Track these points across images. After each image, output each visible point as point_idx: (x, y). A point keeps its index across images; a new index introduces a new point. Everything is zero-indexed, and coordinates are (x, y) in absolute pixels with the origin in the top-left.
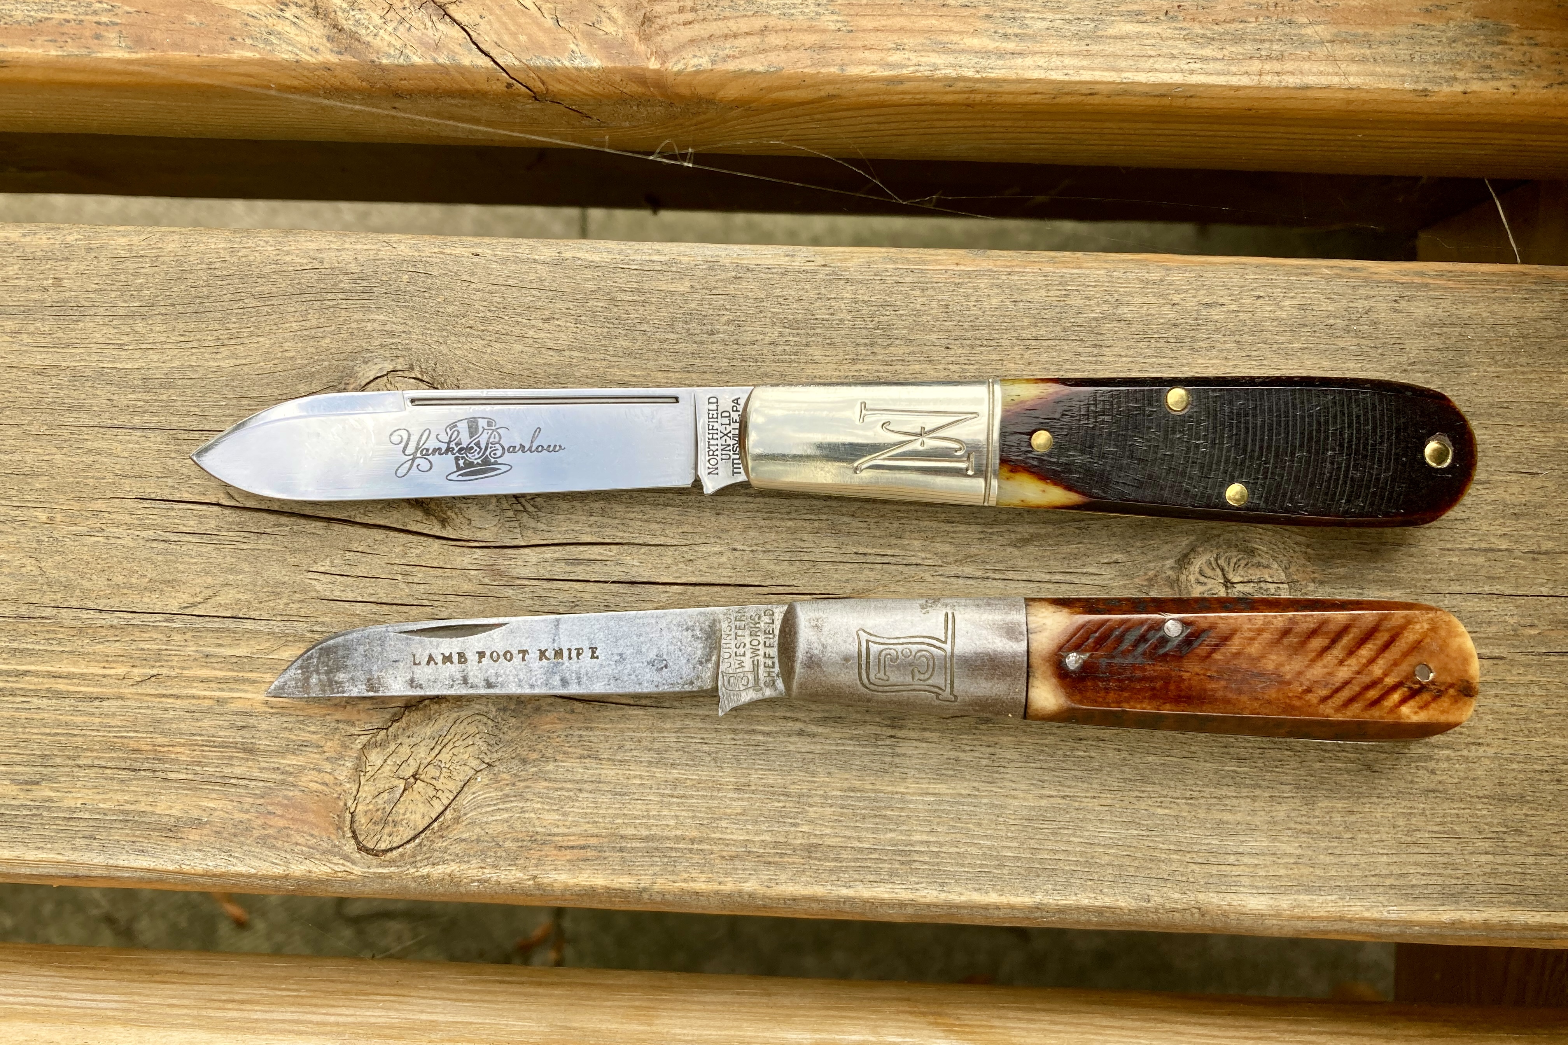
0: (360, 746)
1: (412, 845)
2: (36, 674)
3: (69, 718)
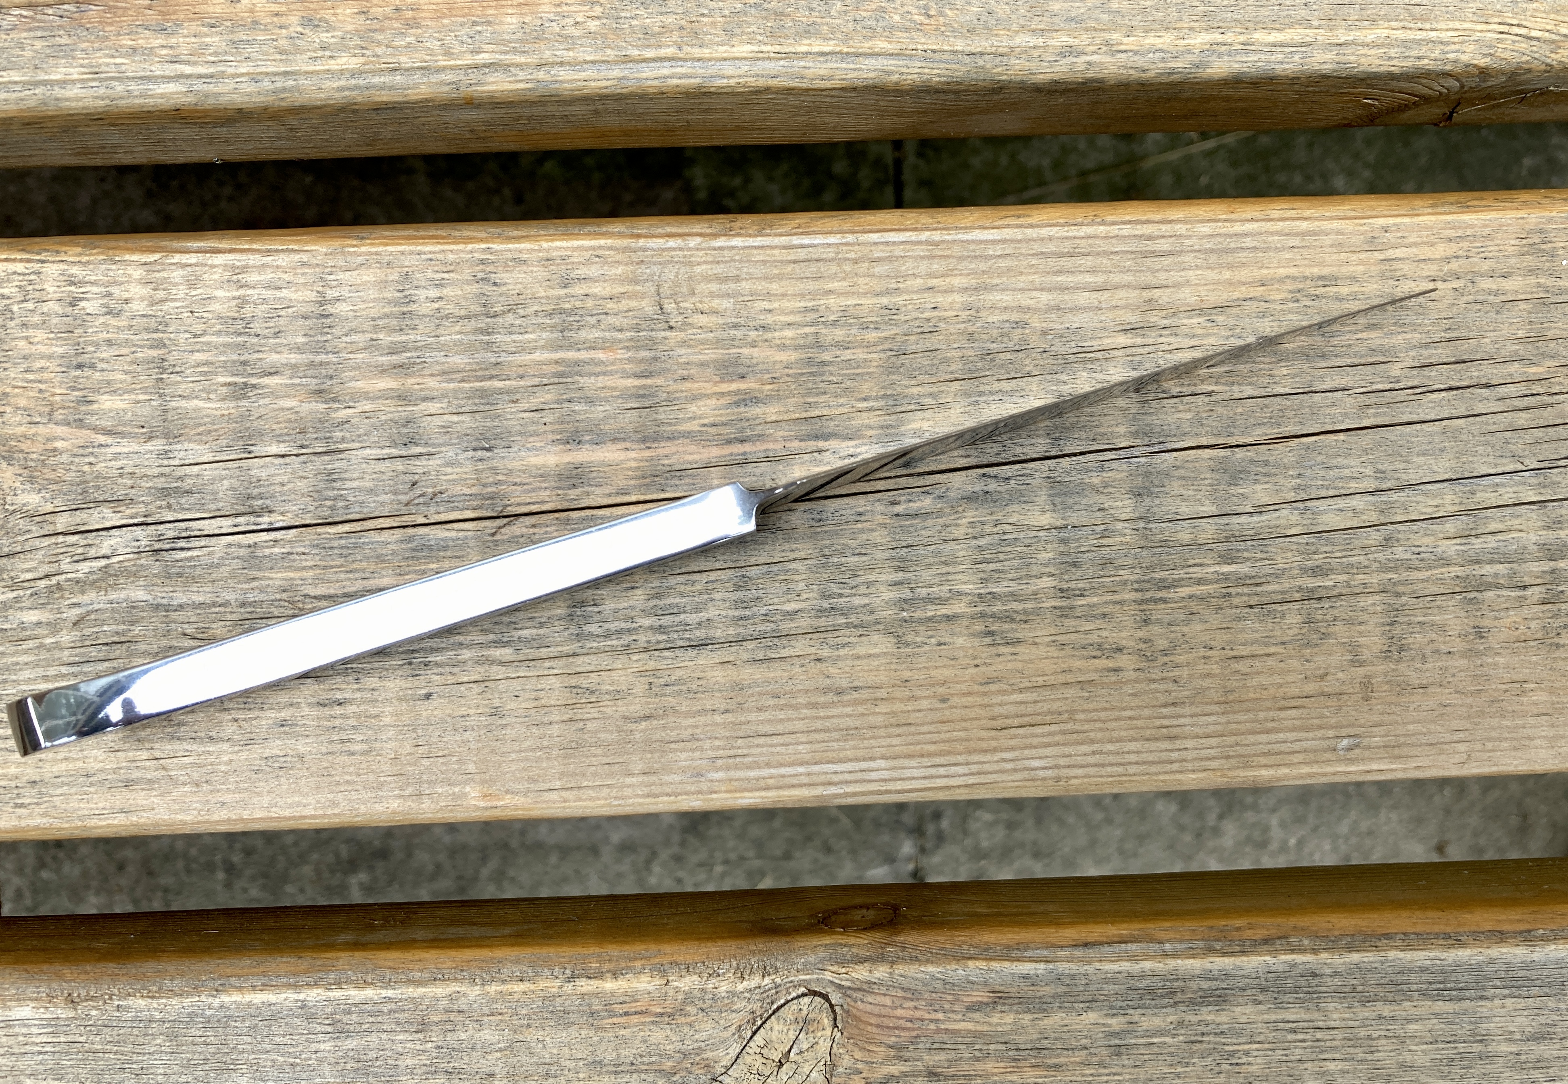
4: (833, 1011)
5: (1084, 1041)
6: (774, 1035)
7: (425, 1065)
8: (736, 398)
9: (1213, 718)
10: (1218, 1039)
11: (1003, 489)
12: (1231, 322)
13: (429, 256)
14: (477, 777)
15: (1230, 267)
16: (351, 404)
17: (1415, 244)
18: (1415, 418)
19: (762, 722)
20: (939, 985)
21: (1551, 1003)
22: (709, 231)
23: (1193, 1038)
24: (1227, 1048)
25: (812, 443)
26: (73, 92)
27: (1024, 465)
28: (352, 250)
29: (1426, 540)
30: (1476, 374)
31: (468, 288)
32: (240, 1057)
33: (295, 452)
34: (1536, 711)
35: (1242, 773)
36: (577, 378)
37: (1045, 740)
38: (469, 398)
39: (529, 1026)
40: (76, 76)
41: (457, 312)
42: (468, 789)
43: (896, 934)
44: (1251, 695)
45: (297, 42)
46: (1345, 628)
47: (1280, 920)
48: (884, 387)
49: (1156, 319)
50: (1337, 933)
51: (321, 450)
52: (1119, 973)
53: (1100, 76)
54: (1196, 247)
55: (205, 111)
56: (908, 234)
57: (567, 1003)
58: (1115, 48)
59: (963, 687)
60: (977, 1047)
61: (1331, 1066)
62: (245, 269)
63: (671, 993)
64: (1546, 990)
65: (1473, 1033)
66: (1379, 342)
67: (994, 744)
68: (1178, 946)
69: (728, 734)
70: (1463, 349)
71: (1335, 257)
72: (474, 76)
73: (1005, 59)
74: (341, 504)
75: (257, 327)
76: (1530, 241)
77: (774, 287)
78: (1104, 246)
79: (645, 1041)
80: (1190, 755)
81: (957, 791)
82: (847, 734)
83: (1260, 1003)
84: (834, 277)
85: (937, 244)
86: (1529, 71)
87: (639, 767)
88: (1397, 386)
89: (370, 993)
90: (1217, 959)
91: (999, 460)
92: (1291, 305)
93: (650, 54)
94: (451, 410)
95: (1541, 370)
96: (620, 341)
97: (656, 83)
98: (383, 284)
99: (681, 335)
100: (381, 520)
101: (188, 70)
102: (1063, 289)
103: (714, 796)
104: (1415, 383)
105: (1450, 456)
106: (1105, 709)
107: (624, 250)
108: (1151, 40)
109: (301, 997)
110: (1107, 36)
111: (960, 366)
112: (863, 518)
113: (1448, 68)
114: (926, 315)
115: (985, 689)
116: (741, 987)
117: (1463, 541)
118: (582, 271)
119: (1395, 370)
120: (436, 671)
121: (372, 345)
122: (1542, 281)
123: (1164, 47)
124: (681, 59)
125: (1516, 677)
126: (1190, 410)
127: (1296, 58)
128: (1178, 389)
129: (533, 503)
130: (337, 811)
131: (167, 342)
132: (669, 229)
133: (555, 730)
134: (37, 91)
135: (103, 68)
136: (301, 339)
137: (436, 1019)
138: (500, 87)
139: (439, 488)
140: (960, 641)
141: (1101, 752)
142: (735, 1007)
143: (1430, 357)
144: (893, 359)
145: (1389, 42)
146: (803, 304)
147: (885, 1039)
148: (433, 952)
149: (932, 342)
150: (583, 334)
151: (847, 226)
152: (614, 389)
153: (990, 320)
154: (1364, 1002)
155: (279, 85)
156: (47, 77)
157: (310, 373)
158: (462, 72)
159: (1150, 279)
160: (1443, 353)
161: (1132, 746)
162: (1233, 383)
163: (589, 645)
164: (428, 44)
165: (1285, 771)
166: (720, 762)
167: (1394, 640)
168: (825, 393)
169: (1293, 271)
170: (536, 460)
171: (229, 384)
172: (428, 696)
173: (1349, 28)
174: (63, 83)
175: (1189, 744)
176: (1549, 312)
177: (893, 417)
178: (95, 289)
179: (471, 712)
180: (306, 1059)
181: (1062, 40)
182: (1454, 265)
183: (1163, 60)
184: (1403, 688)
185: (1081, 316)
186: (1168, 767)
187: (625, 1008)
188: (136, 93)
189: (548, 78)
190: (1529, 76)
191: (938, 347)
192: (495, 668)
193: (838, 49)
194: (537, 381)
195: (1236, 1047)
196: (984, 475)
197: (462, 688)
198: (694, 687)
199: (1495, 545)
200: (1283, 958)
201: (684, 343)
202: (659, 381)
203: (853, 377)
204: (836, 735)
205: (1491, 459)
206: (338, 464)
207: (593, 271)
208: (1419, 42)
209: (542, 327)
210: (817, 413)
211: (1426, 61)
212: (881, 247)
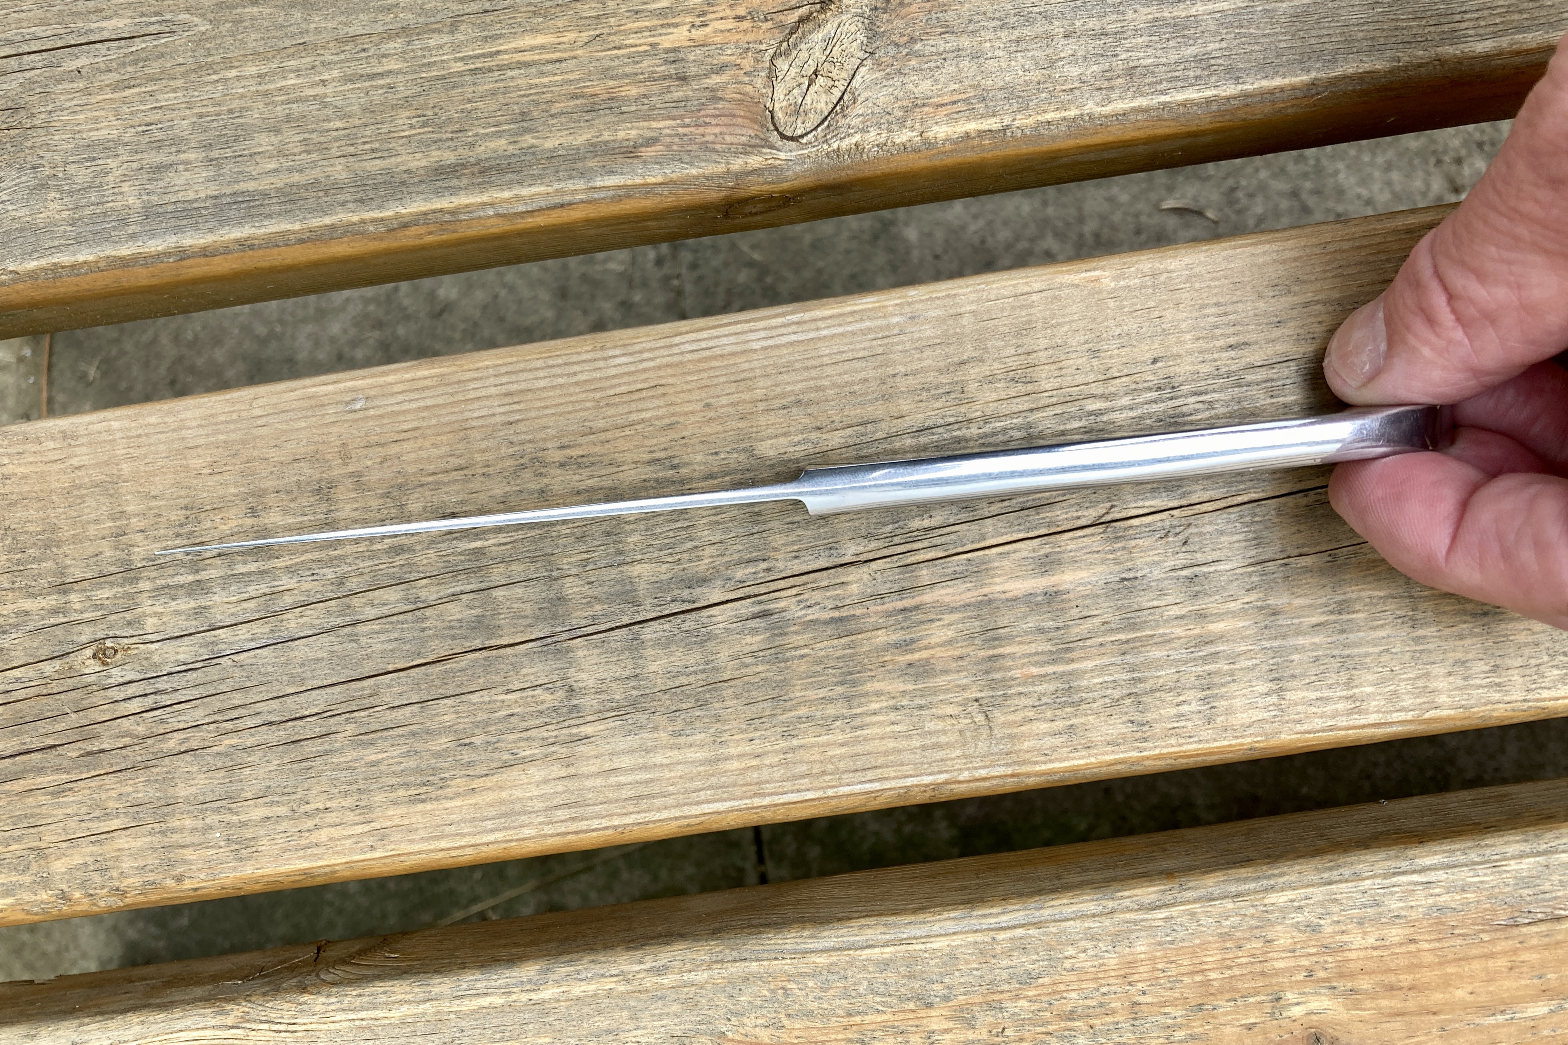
0: (769, 58)
1: (822, 127)
2: (505, 52)
3: (537, 81)
4: (774, 125)
5: (555, 121)
6: (823, 98)
7: (1125, 39)
8: (914, 646)
9: (476, 414)
10: (438, 136)
11: (676, 592)
12: (496, 755)
13: (1191, 740)
14: (1105, 295)
15: (502, 802)
16: (1246, 606)
17: (346, 838)
18: (329, 690)
19: (863, 370)
20: (686, 158)
21: (155, 198)
22: (953, 786)
23: (460, 135)
24: (430, 129)
25: (845, 614)
26: (1513, 849)
27: (660, 614)
28: (1259, 739)
29: (307, 586)
30: (282, 733)
31: (1155, 716)
32: (1288, 29)
33: (1291, 560)
34: (199, 450)
35: (445, 370)
36: (1054, 649)
37: (617, 381)
38: (1145, 622)
39: (1039, 83)
40: (1512, 862)
41: (1163, 695)
42: (1113, 285)
43: (726, 198)
44: (444, 438)
45: (1323, 911)
46: (369, 504)
47: (395, 244)
48: (787, 668)
49: (562, 751)
50: (346, 239)
51: (1270, 564)
52: (530, 185)
53: (631, 953)
54: (533, 815)
55: (1396, 844)
56: (781, 801)
57: (1006, 107)
58: (621, 978)
59: (692, 419)
60: (646, 107)
61: (339, 124)
62: (1350, 712)
63: (917, 126)
64: (160, 210)
65: (219, 167)
66: (368, 752)
67: (662, 373)
68: (482, 214)
69: (891, 356)
70: (295, 753)
71: (413, 820)
72: (1168, 897)
73: (714, 958)
74: (1247, 519)
75: (1335, 664)
76: (249, 850)
77: (891, 744)
78: (614, 808)
79: (935, 81)
80: (492, 381)
81: (688, 328)
82: (788, 368)
83: (405, 171)
84: (841, 758)
85: (756, 795)
86: (264, 994)
87: (965, 321)
88: (348, 715)
89: (1180, 97)
90: (447, 205)
91: (682, 616)
92: (446, 775)
93: (1020, 932)
94: (1160, 610)
95: (227, 742)
96: (1019, 685)
97: (1011, 908)
98: (1229, 711)
99: (966, 695)
100: (1210, 509)
101: (1415, 878)
102: (644, 768)
103: (898, 301)
104: (332, 720)
105: (296, 661)
106: (569, 413)
107: (1024, 762)
108: (591, 988)
109: (1240, 87)
110: (630, 988)
111: (724, 693)
112: (794, 554)
113: (334, 990)
114: (758, 734)
115: (674, 419)
116: (857, 137)
117: (276, 589)
118: (1058, 741)
119: (351, 729)
120: (1150, 384)
121: (1233, 659)
122: (235, 818)
123: (579, 983)
124: (992, 930)
125: (218, 477)
126: (524, 676)
127: (464, 986)
128: (536, 692)
129: (1080, 537)
130: (1224, 253)
131: (1411, 642)
132: (987, 784)
133: (1043, 343)
134: (1545, 846)
135: (1488, 871)
136: (1295, 657)
137: (1120, 81)
138: (1145, 890)
139: (1164, 541)
140: (699, 458)
141: (569, 375)
142: (860, 119)
143: (322, 744)
144: (782, 693)
145: (389, 1005)
146: (865, 732)
147: (727, 105)
148: (1128, 137)
149: (751, 711)
150: (1052, 687)
151: (834, 802)
152: (1020, 643)
153: (703, 735)
154: (317, 181)
155: (1336, 873)
156: (1537, 859)
157: (1285, 629)
158: (1179, 900)
159: (569, 783)
160: (311, 748)
161: (542, 383)
162: (489, 702)
163: (1020, 420)
164: (1210, 920)
165: (407, 376)
166: (895, 332)
167: (326, 498)
168: (838, 658)
169: (448, 804)
170: (1083, 575)
171: (1353, 612)
172: (1155, 361)
173: (424, 1014)
174: (1522, 856)
175: (493, 391)
176: (227, 792)
177: (777, 644)
178: (1478, 682)
179: (1116, 352)
180: (1230, 33)
181: (667, 980)
182: (310, 824)
183: (578, 972)
184: (314, 458)
185: (626, 746)
186: (510, 368)
187: (955, 108)
188: (1459, 853)
189: (1104, 903)
190: (264, 990)
191: (746, 708)
192: (1099, 392)
193: (858, 952)
194: (1088, 643)
195: (422, 130)
196: (694, 602)
197: (1126, 372)
198: (925, 394)
199: (249, 589)
200: (389, 213)
201: (964, 688)
202: (982, 654)
203: (815, 674)
204: (798, 365)
205: (260, 662)
206: (1253, 553)
207: (1048, 742)
208: (363, 1009)
209: (1088, 690)
210: (843, 640)
211: (354, 993)
212: (803, 787)
